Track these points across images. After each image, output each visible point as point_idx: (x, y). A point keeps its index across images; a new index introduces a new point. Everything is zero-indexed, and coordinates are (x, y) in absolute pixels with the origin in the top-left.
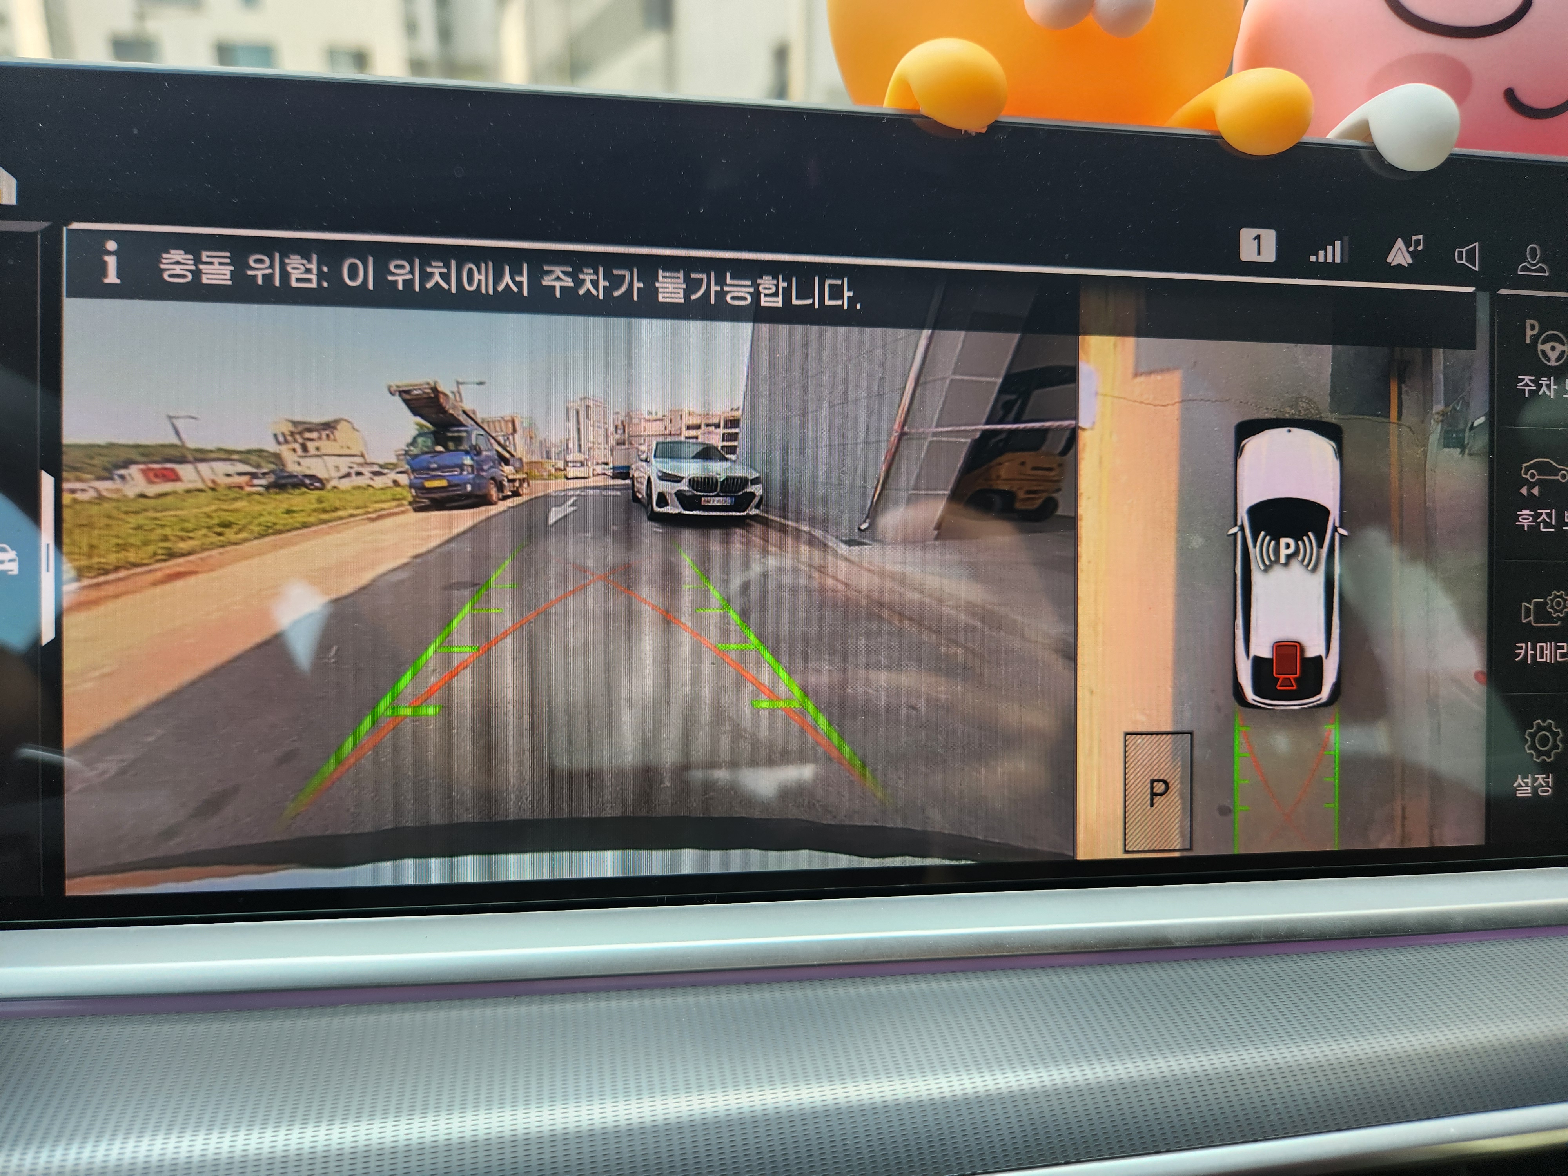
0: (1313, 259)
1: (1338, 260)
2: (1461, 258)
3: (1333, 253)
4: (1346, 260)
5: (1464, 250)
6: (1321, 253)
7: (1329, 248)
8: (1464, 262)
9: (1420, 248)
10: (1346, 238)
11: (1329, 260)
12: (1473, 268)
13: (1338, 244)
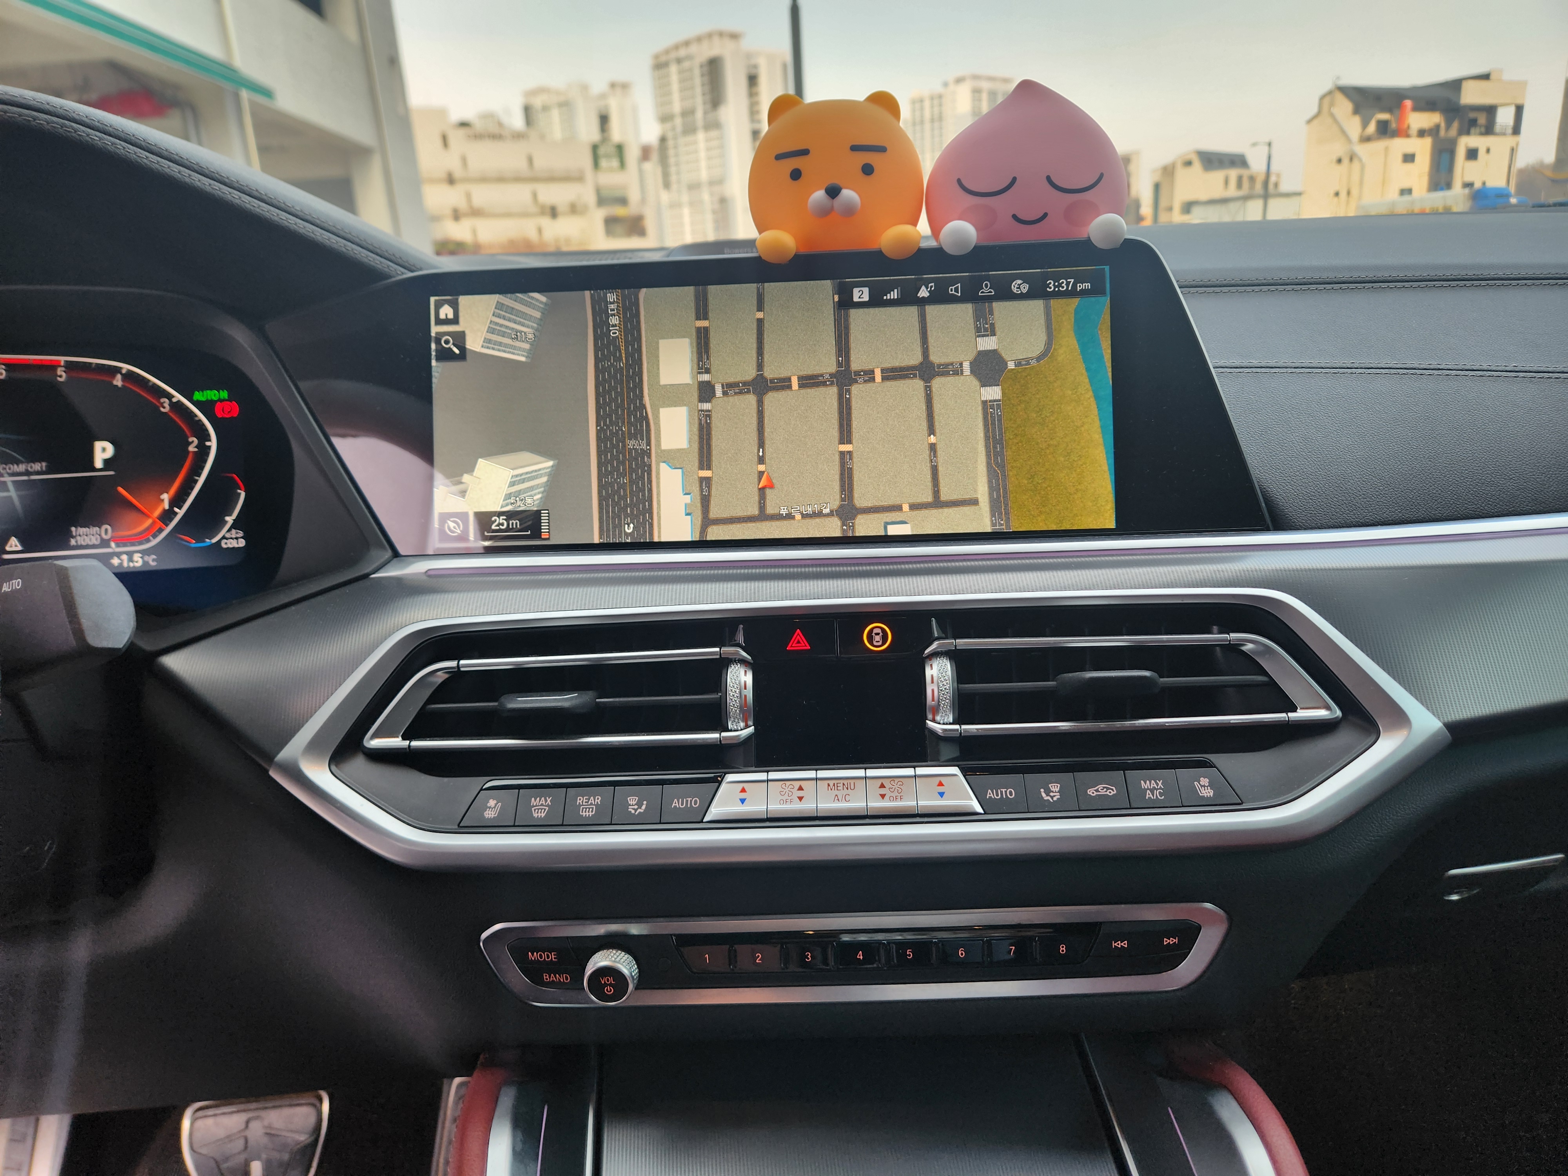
0: (885, 298)
1: (896, 297)
2: (952, 291)
3: (894, 295)
4: (899, 297)
5: (953, 287)
6: (888, 295)
7: (892, 293)
8: (953, 292)
9: (933, 289)
10: (899, 288)
11: (892, 297)
12: (957, 294)
13: (896, 290)
